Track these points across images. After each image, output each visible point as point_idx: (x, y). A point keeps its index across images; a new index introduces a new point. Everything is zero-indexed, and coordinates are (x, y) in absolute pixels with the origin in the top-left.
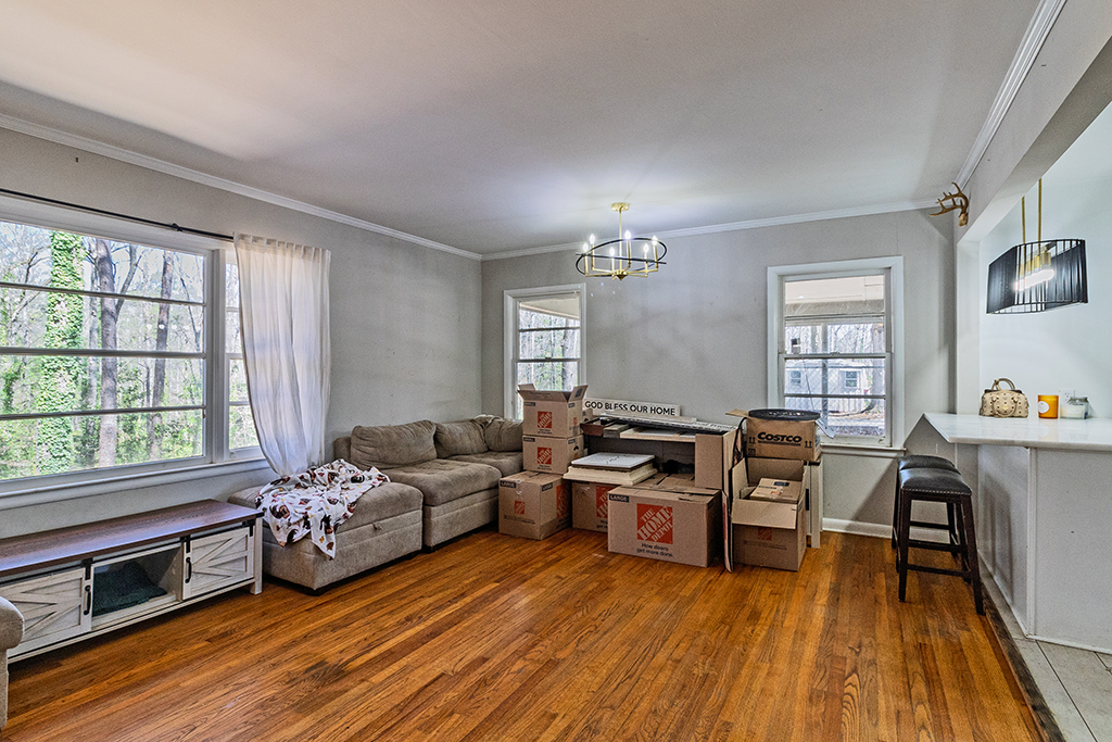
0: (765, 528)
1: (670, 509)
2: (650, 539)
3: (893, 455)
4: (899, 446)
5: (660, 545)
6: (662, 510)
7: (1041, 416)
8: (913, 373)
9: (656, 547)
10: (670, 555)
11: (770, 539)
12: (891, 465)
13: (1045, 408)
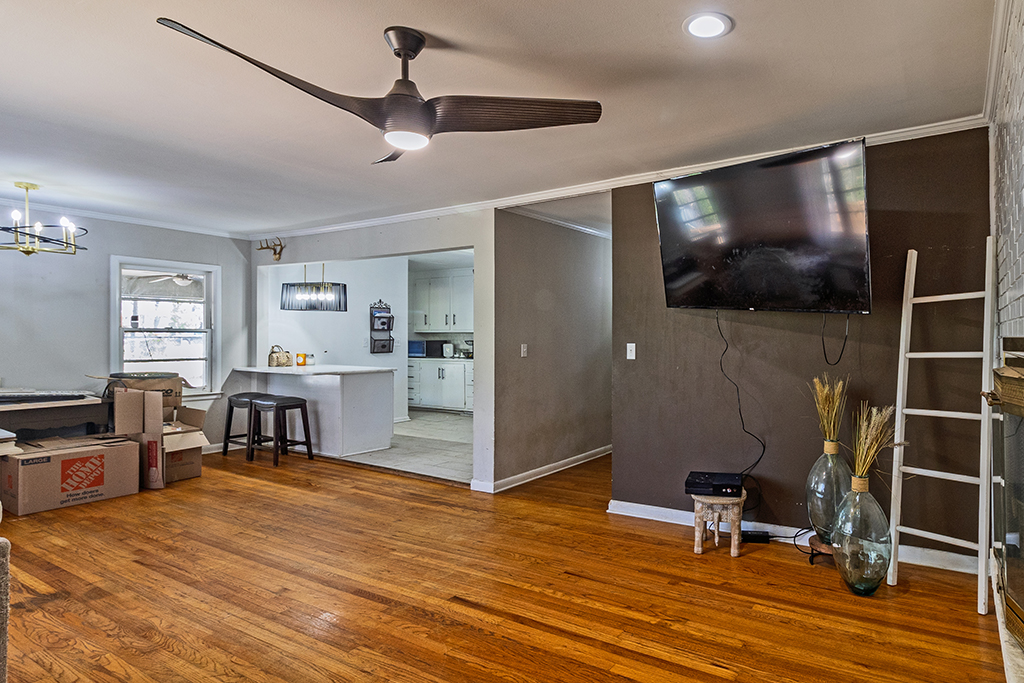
0: (176, 452)
1: (102, 457)
2: (78, 488)
3: (215, 397)
4: (218, 390)
5: (89, 489)
6: (93, 460)
7: (298, 364)
8: (228, 342)
9: (85, 493)
10: (102, 495)
11: (181, 459)
12: (213, 404)
13: (301, 360)
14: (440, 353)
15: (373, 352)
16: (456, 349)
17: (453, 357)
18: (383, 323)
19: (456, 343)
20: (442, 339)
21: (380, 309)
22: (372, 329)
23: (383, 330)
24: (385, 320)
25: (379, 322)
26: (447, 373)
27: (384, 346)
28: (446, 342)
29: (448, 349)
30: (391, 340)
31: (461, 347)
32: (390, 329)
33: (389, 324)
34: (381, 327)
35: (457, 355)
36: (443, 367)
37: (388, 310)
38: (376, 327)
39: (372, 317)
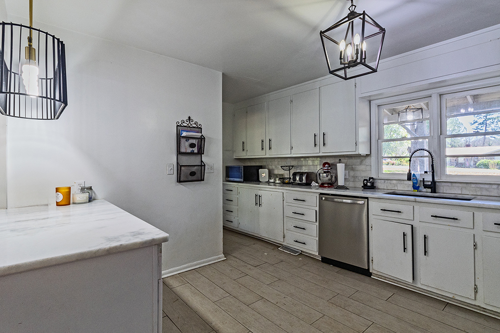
7: (58, 204)
13: (61, 198)
14: (255, 178)
15: (179, 181)
16: (271, 174)
17: (268, 183)
18: (192, 146)
19: (270, 167)
20: (258, 164)
21: (189, 128)
22: (179, 153)
23: (192, 153)
24: (194, 141)
25: (187, 144)
26: (264, 200)
27: (193, 174)
28: (261, 167)
29: (264, 174)
30: (202, 165)
31: (276, 172)
32: (201, 152)
33: (199, 146)
34: (189, 150)
35: (272, 181)
36: (260, 193)
37: (199, 129)
38: (183, 150)
39: (179, 137)
